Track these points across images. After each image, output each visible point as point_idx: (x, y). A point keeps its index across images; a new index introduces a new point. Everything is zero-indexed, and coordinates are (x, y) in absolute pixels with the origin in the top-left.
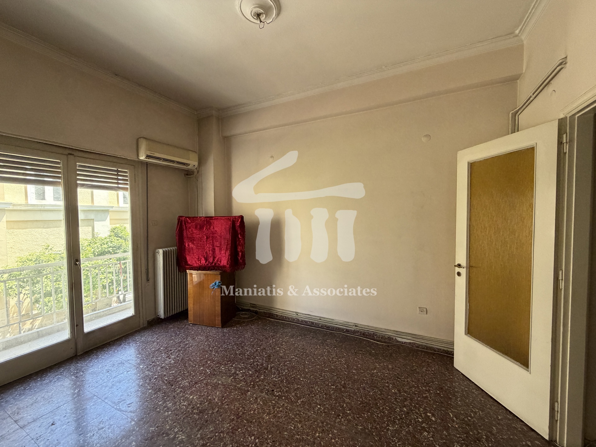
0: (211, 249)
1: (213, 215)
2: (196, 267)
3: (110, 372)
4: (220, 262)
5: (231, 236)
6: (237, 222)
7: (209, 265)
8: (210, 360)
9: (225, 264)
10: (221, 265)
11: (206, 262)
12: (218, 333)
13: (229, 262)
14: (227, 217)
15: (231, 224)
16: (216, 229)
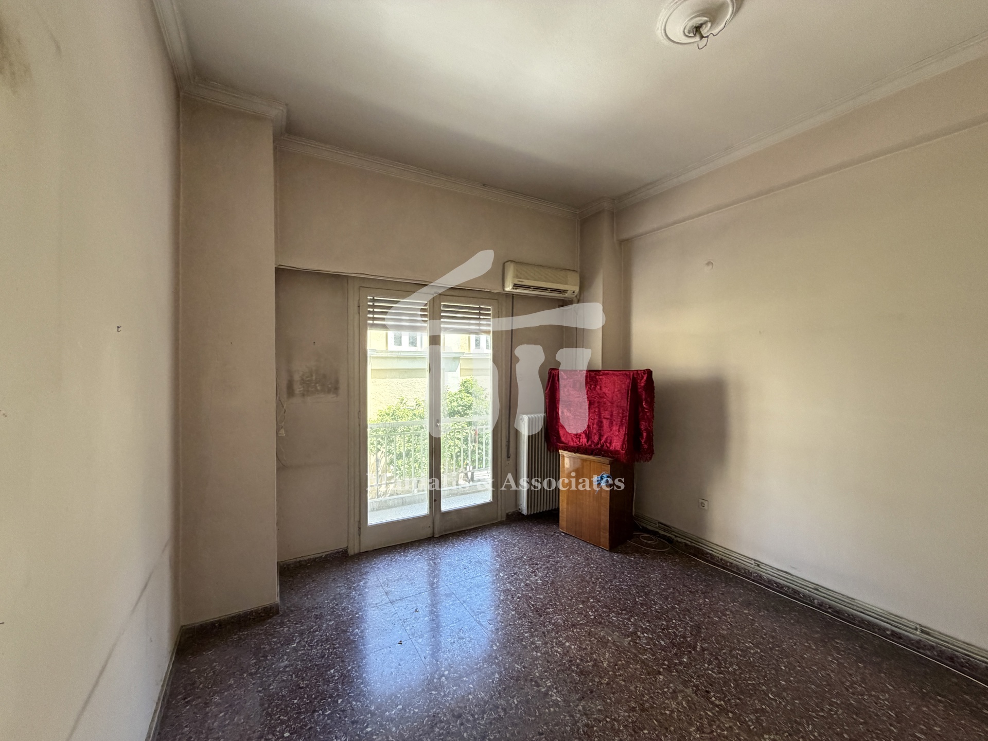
0: (596, 421)
1: (600, 369)
2: (572, 447)
3: (467, 569)
4: (610, 443)
5: (629, 403)
6: (641, 380)
7: (593, 446)
8: (593, 598)
9: (618, 448)
10: (611, 448)
11: (588, 442)
12: (604, 557)
13: (624, 446)
14: (624, 372)
15: (629, 383)
16: (604, 390)
